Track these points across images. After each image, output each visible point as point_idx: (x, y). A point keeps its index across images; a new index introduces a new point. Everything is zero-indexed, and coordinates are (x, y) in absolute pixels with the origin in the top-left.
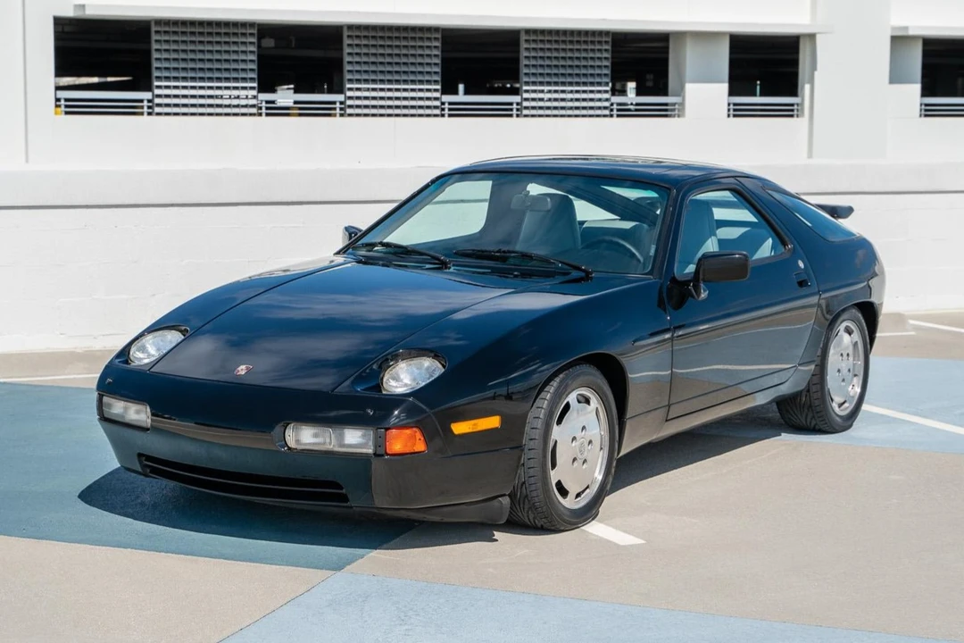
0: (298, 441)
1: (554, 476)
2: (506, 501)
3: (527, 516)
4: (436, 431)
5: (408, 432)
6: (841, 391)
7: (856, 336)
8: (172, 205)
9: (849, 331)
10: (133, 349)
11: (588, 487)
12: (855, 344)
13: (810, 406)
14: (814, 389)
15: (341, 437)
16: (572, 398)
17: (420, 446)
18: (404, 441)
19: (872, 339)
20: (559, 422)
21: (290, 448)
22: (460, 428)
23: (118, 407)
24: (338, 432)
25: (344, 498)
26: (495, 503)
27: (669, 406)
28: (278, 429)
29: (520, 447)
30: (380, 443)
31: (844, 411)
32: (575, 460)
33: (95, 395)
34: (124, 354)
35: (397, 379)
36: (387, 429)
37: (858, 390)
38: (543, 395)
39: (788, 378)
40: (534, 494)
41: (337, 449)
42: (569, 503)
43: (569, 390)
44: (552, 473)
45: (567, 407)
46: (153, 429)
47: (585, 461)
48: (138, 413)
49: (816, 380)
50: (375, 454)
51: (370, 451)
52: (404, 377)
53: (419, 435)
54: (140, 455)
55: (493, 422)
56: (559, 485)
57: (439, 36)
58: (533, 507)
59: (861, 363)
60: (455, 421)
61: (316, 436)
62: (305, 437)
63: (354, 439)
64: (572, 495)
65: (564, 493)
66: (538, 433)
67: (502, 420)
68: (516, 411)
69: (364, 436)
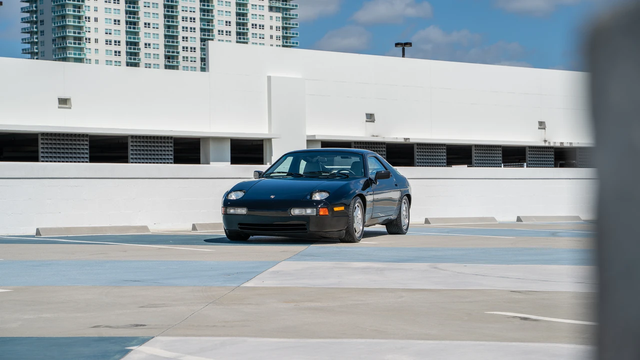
0: (294, 213)
2: (344, 231)
3: (348, 238)
4: (331, 209)
5: (325, 209)
6: (404, 221)
7: (407, 205)
9: (405, 204)
10: (228, 197)
11: (359, 231)
12: (406, 208)
13: (398, 225)
14: (398, 219)
15: (306, 211)
16: (356, 205)
17: (327, 213)
18: (324, 212)
19: (410, 205)
20: (355, 211)
21: (292, 215)
22: (336, 209)
23: (232, 211)
24: (304, 210)
25: (306, 229)
26: (342, 232)
27: (372, 214)
28: (289, 210)
29: (348, 216)
30: (318, 212)
31: (405, 228)
32: (357, 222)
33: (222, 208)
34: (226, 198)
35: (315, 197)
36: (319, 208)
37: (408, 221)
38: (351, 203)
40: (350, 230)
41: (305, 214)
42: (357, 235)
43: (356, 203)
44: (354, 225)
45: (356, 208)
46: (248, 214)
47: (359, 224)
49: (399, 216)
50: (317, 215)
51: (315, 214)
52: (317, 197)
53: (327, 210)
54: (239, 224)
55: (342, 208)
56: (355, 229)
57: (88, 139)
58: (350, 234)
59: (408, 214)
60: (335, 207)
61: (299, 211)
62: (296, 212)
63: (309, 211)
64: (357, 233)
65: (356, 231)
66: (351, 213)
67: (345, 208)
68: (347, 206)
69: (312, 211)
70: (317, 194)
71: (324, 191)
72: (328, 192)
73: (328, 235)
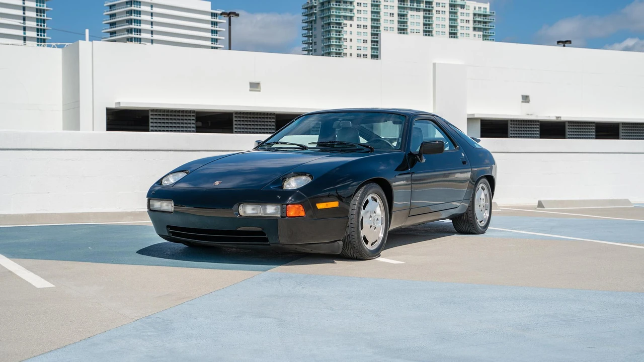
0: (245, 212)
1: (363, 233)
2: (341, 243)
3: (349, 253)
4: (310, 207)
5: (296, 206)
6: (481, 215)
7: (486, 191)
8: (170, 150)
9: (483, 189)
10: (163, 181)
11: (376, 241)
12: (486, 195)
13: (468, 221)
14: (470, 212)
15: (265, 210)
16: (369, 198)
17: (302, 214)
18: (296, 210)
19: (493, 194)
20: (364, 209)
21: (241, 216)
22: (320, 206)
23: (157, 205)
24: (263, 207)
25: (266, 240)
26: (336, 243)
27: (410, 209)
28: (235, 206)
29: (348, 217)
30: (284, 211)
31: (483, 224)
32: (371, 226)
33: (146, 200)
34: (160, 182)
35: (289, 184)
36: (287, 204)
37: (488, 215)
38: (357, 194)
39: (459, 207)
40: (354, 240)
41: (263, 215)
42: (369, 247)
43: (368, 193)
44: (362, 231)
45: (367, 202)
46: (175, 211)
47: (375, 228)
48: (167, 206)
49: (470, 208)
50: (282, 217)
51: (279, 215)
52: (292, 184)
53: (302, 208)
54: (168, 227)
55: (335, 204)
56: (364, 238)
57: (275, 117)
58: (353, 247)
59: (488, 204)
60: (319, 203)
61: (253, 209)
62: (248, 210)
63: (271, 210)
64: (370, 243)
65: (367, 242)
66: (355, 212)
67: (339, 204)
68: (345, 200)
69: (275, 209)
70: (293, 179)
71: (304, 174)
72: (310, 176)
73: (308, 250)
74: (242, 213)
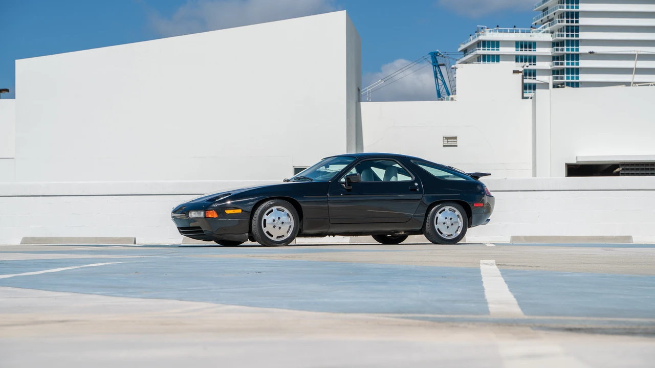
2: (247, 234)
5: (211, 211)
7: (458, 213)
9: (453, 211)
11: (283, 236)
18: (211, 214)
20: (267, 215)
21: (189, 218)
22: (229, 212)
24: (198, 212)
25: (203, 231)
26: (244, 235)
27: (329, 219)
30: (205, 214)
36: (206, 211)
37: (459, 233)
39: (408, 222)
41: (198, 217)
42: (274, 239)
43: (273, 206)
44: (264, 229)
45: (272, 211)
47: (280, 228)
50: (205, 218)
55: (239, 211)
56: (268, 232)
60: (226, 210)
61: (194, 214)
64: (275, 237)
65: (272, 236)
67: (242, 211)
74: (190, 216)
